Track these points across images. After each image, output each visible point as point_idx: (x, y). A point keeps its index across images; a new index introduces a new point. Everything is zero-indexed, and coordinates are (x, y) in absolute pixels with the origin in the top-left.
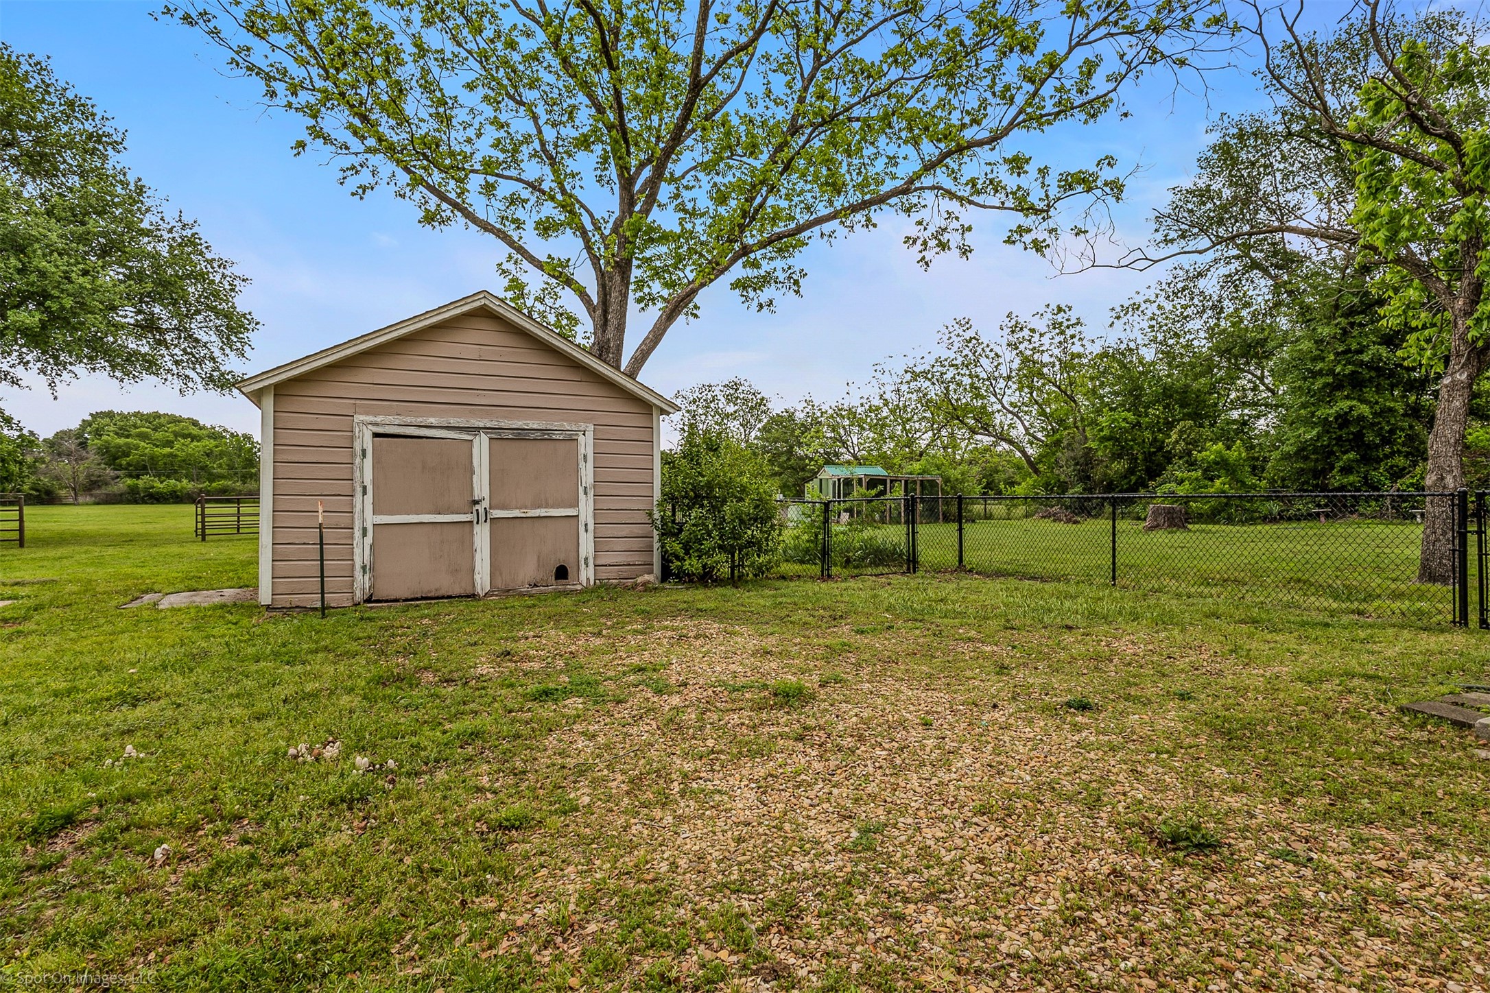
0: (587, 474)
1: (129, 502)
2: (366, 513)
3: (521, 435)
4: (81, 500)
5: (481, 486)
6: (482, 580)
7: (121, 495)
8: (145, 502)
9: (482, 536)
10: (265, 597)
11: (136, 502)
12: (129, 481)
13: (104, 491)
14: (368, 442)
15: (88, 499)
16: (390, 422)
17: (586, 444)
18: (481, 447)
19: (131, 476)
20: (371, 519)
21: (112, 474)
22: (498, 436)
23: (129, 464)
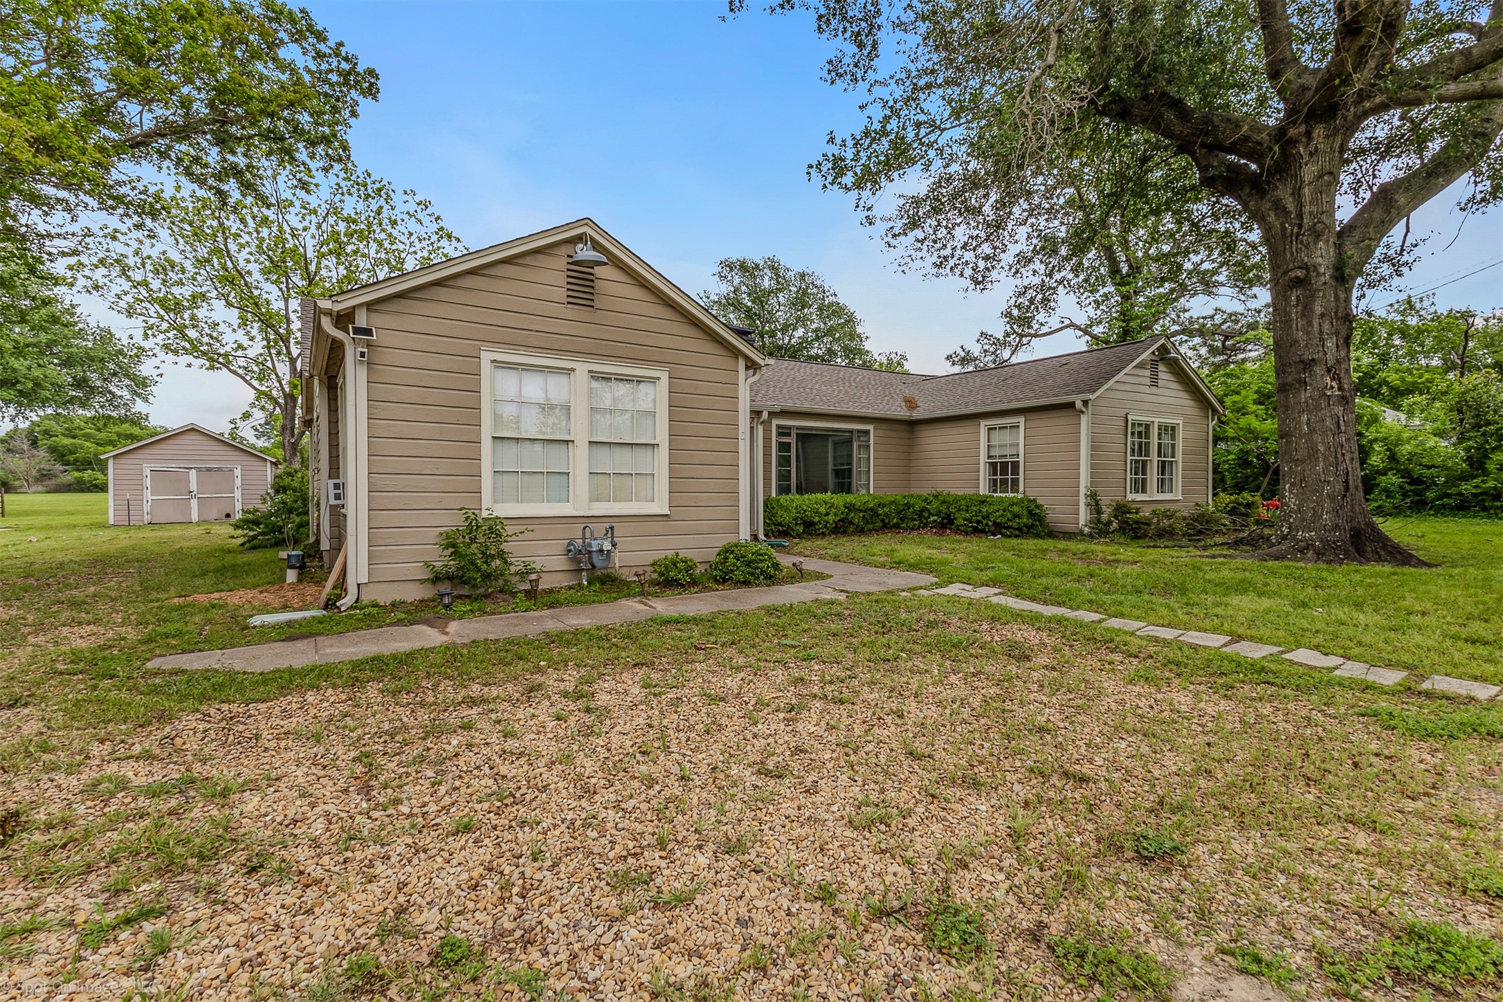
0: (238, 482)
1: (76, 491)
2: (148, 495)
3: (209, 470)
4: (34, 489)
5: (193, 487)
6: (195, 517)
7: (70, 485)
8: (89, 491)
9: (194, 503)
10: (111, 522)
11: (82, 491)
12: (76, 474)
13: (53, 482)
14: (148, 473)
15: (40, 488)
16: (157, 466)
17: (238, 472)
18: (193, 473)
19: (78, 470)
20: (150, 498)
21: (62, 468)
22: (199, 470)
23: (76, 460)
